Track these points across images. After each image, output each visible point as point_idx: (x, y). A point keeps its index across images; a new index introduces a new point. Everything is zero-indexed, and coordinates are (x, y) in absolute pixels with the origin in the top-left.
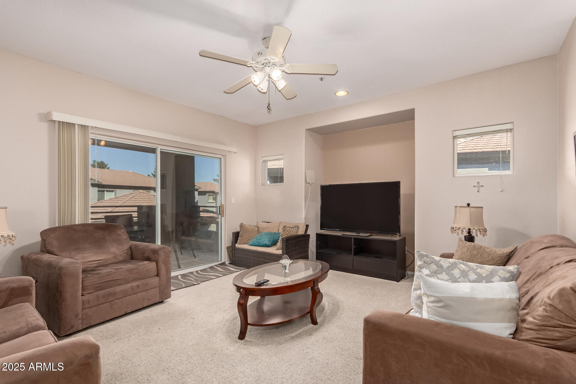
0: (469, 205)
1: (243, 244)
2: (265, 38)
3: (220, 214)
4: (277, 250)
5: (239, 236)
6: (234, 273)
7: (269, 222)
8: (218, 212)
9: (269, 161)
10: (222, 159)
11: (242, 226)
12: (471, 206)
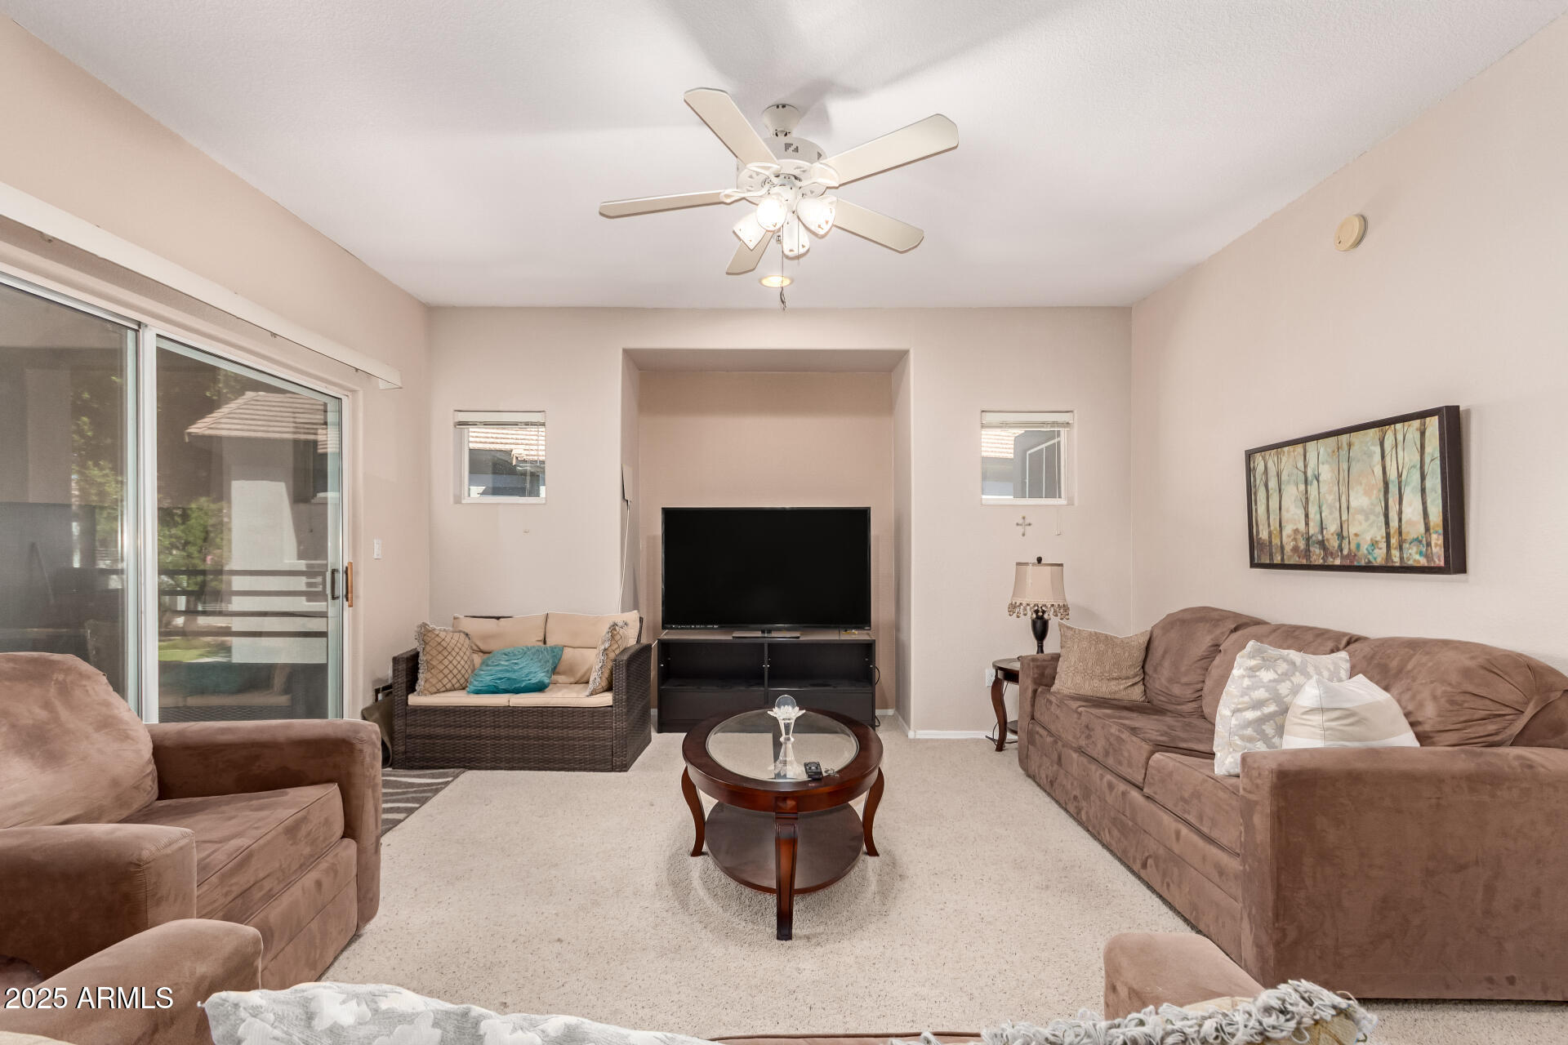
0: (1039, 560)
1: (438, 692)
2: (784, 106)
3: (334, 598)
4: (591, 694)
5: (418, 669)
6: (442, 789)
7: (498, 618)
8: (329, 591)
9: (474, 424)
10: (345, 400)
11: (424, 633)
12: (1043, 562)
